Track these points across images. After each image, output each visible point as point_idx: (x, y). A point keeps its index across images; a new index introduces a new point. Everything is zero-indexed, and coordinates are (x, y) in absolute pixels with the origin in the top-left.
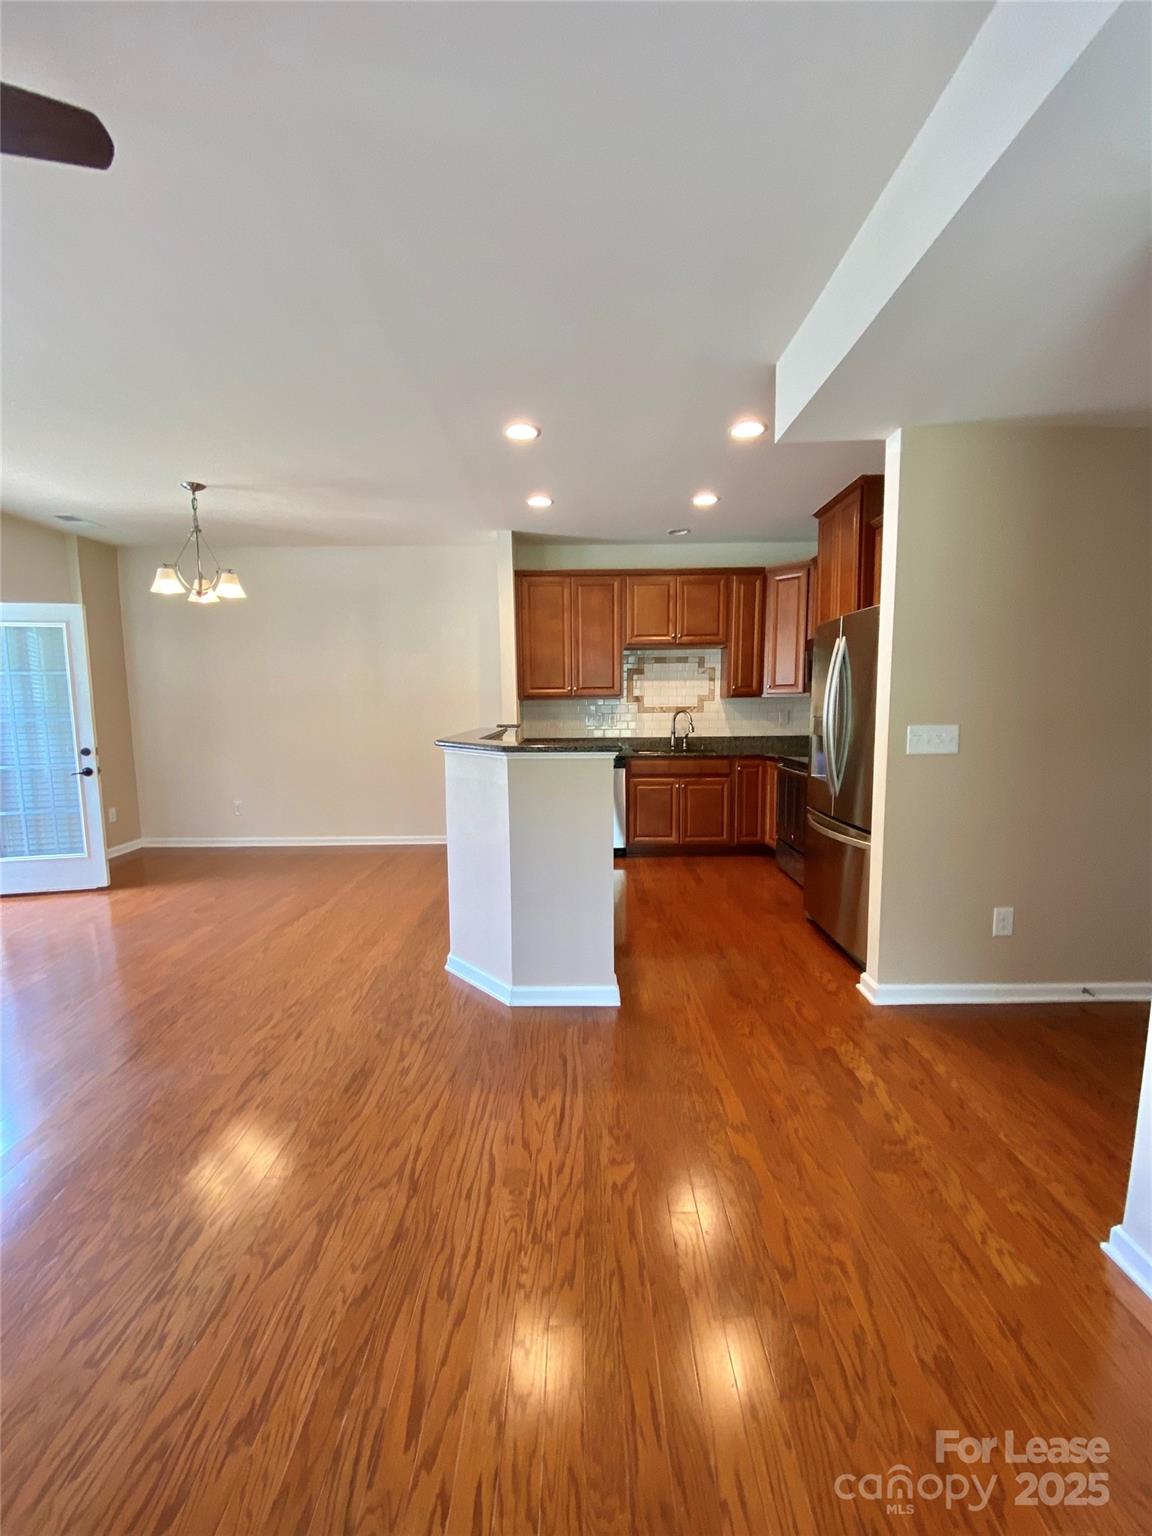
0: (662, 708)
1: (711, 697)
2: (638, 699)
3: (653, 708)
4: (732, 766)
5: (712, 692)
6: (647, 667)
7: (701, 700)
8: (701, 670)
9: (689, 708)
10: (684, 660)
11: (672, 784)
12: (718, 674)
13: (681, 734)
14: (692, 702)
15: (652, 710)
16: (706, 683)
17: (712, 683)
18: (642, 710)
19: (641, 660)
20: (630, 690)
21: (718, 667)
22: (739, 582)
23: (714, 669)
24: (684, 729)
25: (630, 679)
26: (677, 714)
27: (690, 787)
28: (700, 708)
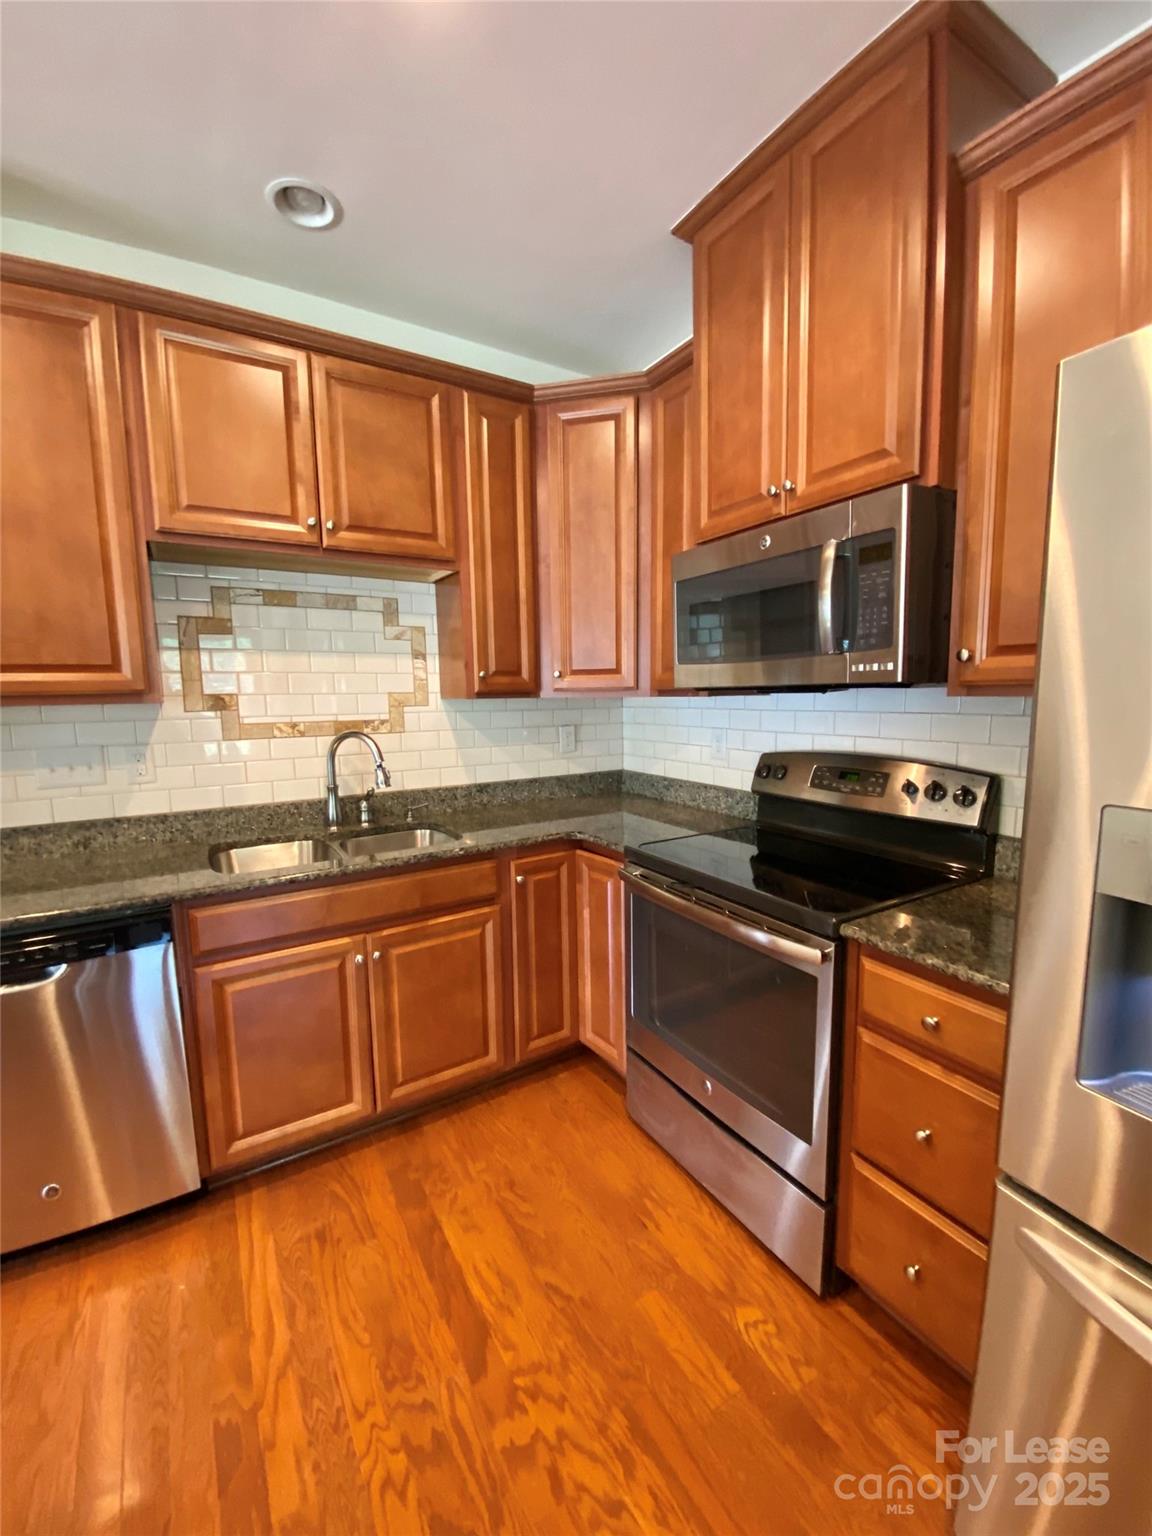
0: (294, 726)
1: (419, 697)
2: (219, 703)
3: (270, 726)
4: (501, 876)
5: (422, 686)
6: (238, 614)
7: (399, 703)
8: (392, 631)
9: (367, 723)
10: (348, 603)
11: (342, 955)
12: (432, 643)
13: (350, 787)
14: (375, 708)
15: (266, 731)
16: (406, 663)
17: (419, 663)
18: (234, 731)
19: (220, 594)
20: (191, 676)
21: (431, 625)
22: (478, 413)
23: (421, 630)
24: (361, 775)
25: (188, 646)
26: (340, 739)
27: (395, 952)
28: (396, 725)
